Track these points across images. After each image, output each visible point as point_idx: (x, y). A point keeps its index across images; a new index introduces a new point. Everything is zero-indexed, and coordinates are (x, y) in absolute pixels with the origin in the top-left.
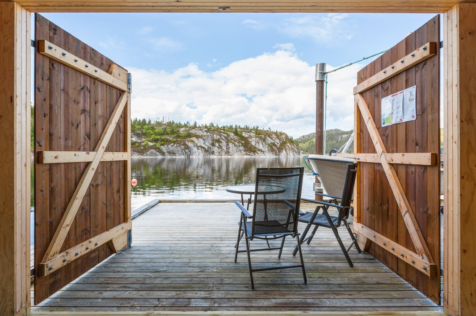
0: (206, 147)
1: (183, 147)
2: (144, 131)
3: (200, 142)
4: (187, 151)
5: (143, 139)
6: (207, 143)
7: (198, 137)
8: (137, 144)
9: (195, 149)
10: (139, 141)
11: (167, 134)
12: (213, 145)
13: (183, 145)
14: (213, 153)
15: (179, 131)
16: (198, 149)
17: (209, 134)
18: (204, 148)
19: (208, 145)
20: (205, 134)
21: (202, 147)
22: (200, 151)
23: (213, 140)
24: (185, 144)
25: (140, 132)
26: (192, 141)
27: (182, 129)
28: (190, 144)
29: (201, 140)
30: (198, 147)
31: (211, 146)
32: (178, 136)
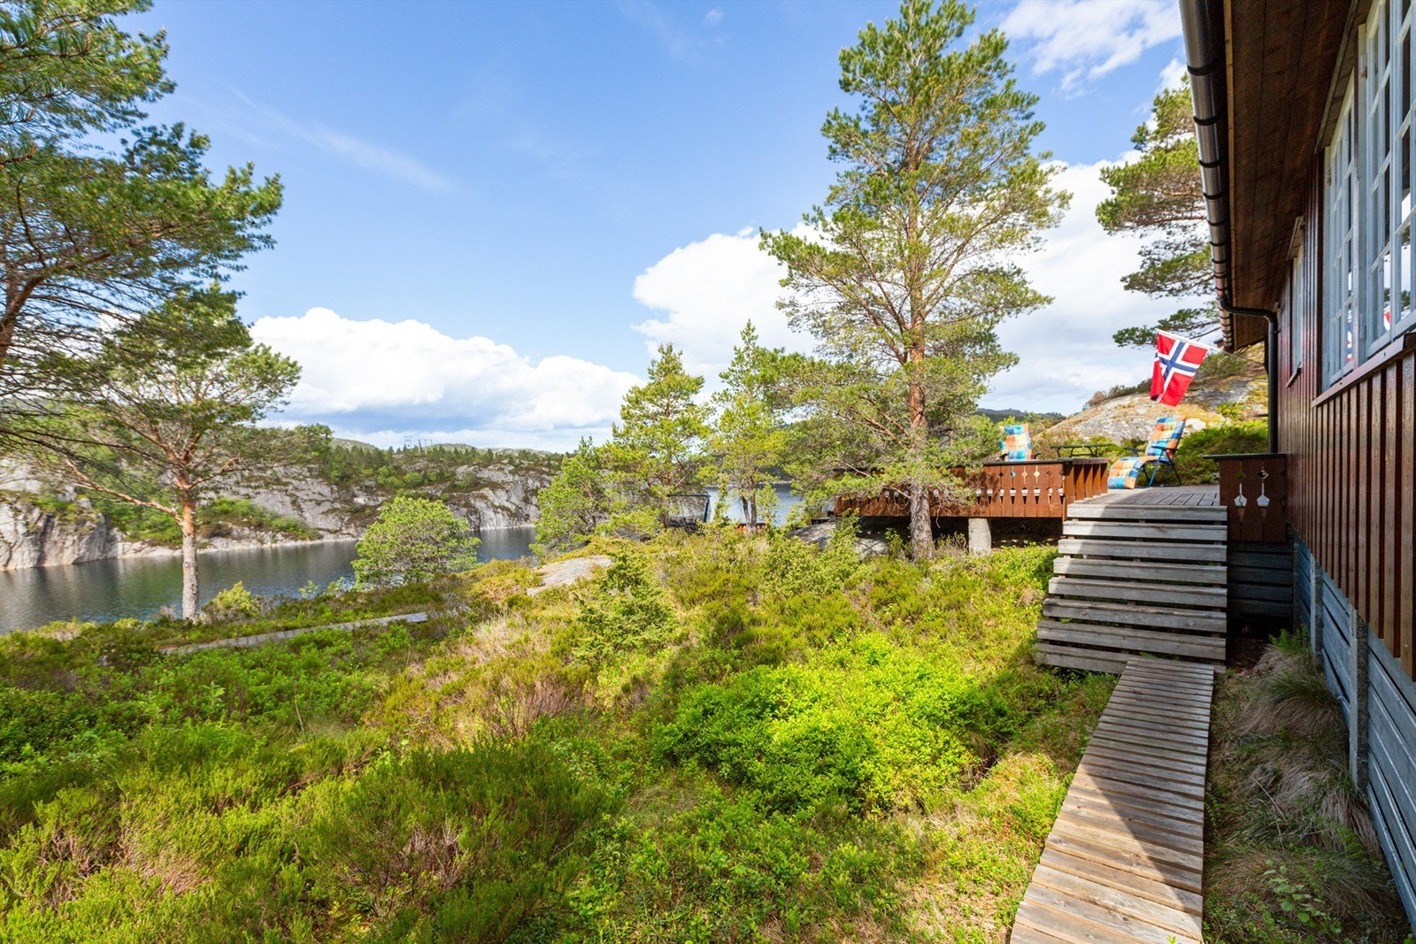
0: (513, 508)
1: (464, 510)
2: (381, 480)
3: (500, 498)
4: (473, 518)
5: (380, 499)
6: (513, 499)
7: (494, 486)
8: (367, 511)
9: (490, 513)
10: (372, 503)
11: (430, 482)
12: (526, 501)
13: (465, 506)
14: (527, 518)
15: (454, 474)
16: (496, 512)
17: (517, 478)
18: (508, 509)
19: (517, 502)
20: (510, 478)
21: (504, 508)
22: (500, 516)
23: (526, 492)
24: (467, 505)
25: (372, 483)
26: (484, 497)
27: (462, 470)
28: (479, 504)
29: (501, 493)
30: (495, 508)
31: (522, 504)
32: (454, 487)
